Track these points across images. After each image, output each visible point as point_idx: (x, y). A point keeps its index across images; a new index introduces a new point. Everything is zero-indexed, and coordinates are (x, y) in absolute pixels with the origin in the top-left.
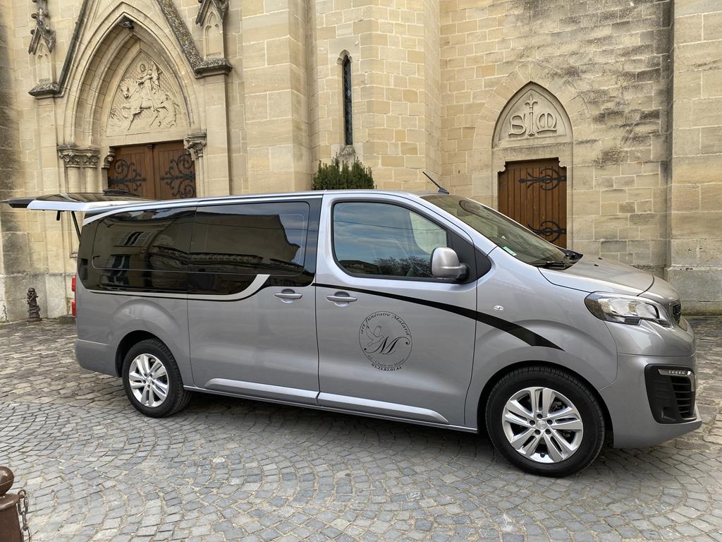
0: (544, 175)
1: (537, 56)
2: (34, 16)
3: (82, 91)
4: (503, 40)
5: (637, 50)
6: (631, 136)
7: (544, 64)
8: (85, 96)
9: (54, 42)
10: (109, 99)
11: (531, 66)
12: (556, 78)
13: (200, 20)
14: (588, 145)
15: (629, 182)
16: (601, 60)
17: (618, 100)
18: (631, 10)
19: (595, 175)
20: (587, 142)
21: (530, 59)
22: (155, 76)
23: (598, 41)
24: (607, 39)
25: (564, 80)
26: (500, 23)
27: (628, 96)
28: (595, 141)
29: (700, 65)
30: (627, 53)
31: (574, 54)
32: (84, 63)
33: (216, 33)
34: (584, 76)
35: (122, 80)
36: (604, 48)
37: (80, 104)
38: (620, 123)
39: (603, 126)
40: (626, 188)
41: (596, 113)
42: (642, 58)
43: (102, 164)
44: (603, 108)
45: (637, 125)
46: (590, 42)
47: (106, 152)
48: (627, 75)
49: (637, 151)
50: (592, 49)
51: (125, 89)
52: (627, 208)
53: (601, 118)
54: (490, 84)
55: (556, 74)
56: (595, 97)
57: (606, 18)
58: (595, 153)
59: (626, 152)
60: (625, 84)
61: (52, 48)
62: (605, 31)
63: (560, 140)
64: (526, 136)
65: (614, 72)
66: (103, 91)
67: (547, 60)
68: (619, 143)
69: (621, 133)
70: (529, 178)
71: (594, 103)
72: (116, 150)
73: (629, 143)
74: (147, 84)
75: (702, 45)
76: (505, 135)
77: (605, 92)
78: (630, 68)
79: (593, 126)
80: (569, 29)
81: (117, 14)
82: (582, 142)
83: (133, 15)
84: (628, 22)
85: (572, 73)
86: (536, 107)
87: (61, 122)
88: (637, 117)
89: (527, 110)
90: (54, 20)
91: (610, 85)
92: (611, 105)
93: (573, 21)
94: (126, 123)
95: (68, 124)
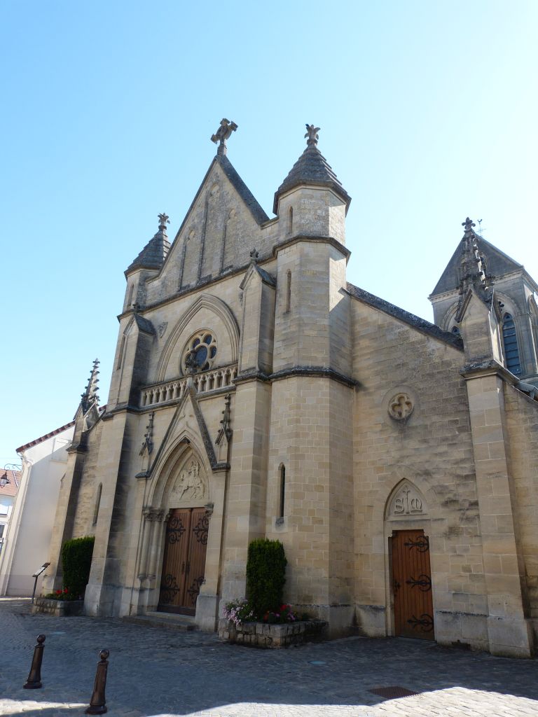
0: (419, 541)
1: (407, 462)
2: (146, 436)
3: (160, 476)
4: (388, 452)
5: (463, 461)
6: (465, 517)
7: (411, 467)
8: (161, 479)
9: (152, 449)
10: (174, 480)
11: (403, 469)
12: (418, 477)
13: (218, 441)
14: (439, 522)
15: (466, 550)
16: (443, 466)
17: (454, 492)
18: (457, 436)
19: (445, 543)
20: (439, 520)
21: (402, 464)
22: (197, 469)
23: (441, 454)
24: (446, 453)
25: (422, 478)
26: (386, 440)
27: (461, 490)
28: (442, 519)
29: (491, 474)
30: (457, 462)
31: (427, 461)
32: (163, 462)
33: (225, 448)
34: (434, 476)
35: (182, 470)
36: (444, 459)
37: (158, 483)
38: (457, 508)
39: (447, 509)
40: (465, 554)
41: (443, 500)
42: (466, 465)
43: (164, 519)
44: (447, 497)
45: (468, 509)
46: (436, 455)
47: (167, 512)
48: (458, 476)
49: (470, 528)
50: (438, 459)
51: (182, 476)
52: (467, 569)
53: (446, 504)
54: (381, 478)
55: (418, 474)
56: (441, 490)
57: (444, 440)
58: (443, 528)
59: (462, 528)
60: (458, 482)
61: (150, 453)
62: (443, 448)
63: (425, 517)
64: (405, 514)
65: (451, 474)
66: (171, 477)
67: (412, 465)
68: (458, 521)
69: (458, 514)
70: (411, 543)
71: (441, 493)
72: (173, 511)
73: (463, 522)
74: (193, 473)
75: (490, 462)
76: (392, 512)
77: (446, 487)
78: (459, 472)
79: (442, 509)
80: (424, 446)
81: (182, 436)
82: (436, 520)
83: (189, 438)
84: (455, 444)
85: (427, 474)
86: (409, 494)
87: (147, 494)
88: (467, 505)
89: (404, 496)
90: (154, 438)
91: (450, 483)
92: (451, 496)
93: (425, 441)
94: (180, 495)
95: (150, 496)
